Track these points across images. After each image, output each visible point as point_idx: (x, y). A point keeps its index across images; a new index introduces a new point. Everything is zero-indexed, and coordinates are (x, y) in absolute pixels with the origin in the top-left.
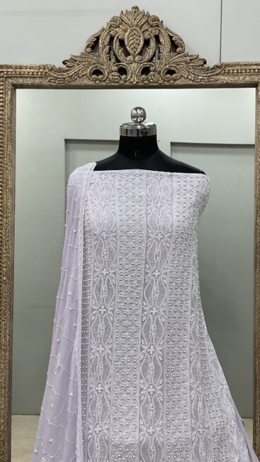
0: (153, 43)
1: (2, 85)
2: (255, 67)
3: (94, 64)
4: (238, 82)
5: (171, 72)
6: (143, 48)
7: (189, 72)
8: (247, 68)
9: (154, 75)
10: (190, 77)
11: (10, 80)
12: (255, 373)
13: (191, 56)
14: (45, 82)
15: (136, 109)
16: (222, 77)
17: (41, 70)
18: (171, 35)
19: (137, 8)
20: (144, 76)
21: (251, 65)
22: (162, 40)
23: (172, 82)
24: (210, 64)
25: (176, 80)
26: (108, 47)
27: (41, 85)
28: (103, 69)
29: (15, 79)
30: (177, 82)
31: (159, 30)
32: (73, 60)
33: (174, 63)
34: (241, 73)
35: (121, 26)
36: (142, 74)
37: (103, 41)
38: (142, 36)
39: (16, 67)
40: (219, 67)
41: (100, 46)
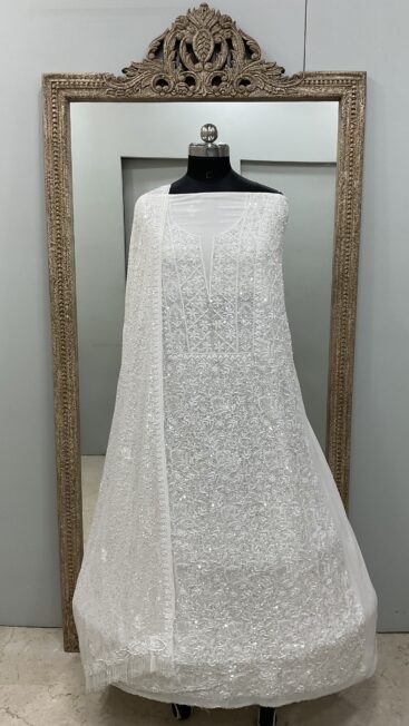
0: (224, 48)
1: (54, 98)
2: (339, 77)
3: (158, 72)
4: (320, 95)
5: (245, 82)
6: (213, 54)
7: (265, 82)
8: (330, 78)
9: (226, 85)
10: (266, 89)
11: (64, 93)
12: (328, 409)
13: (267, 63)
14: (103, 94)
15: (207, 126)
16: (302, 89)
17: (98, 80)
18: (245, 38)
19: (206, 6)
20: (214, 87)
21: (333, 75)
22: (234, 44)
23: (246, 94)
24: (289, 73)
25: (250, 92)
26: (174, 52)
27: (99, 98)
28: (168, 78)
29: (69, 90)
30: (252, 95)
31: (232, 33)
32: (134, 67)
33: (248, 72)
34: (323, 84)
35: (188, 28)
36: (213, 85)
37: (169, 45)
38: (212, 39)
39: (70, 77)
40: (299, 77)
41: (165, 51)
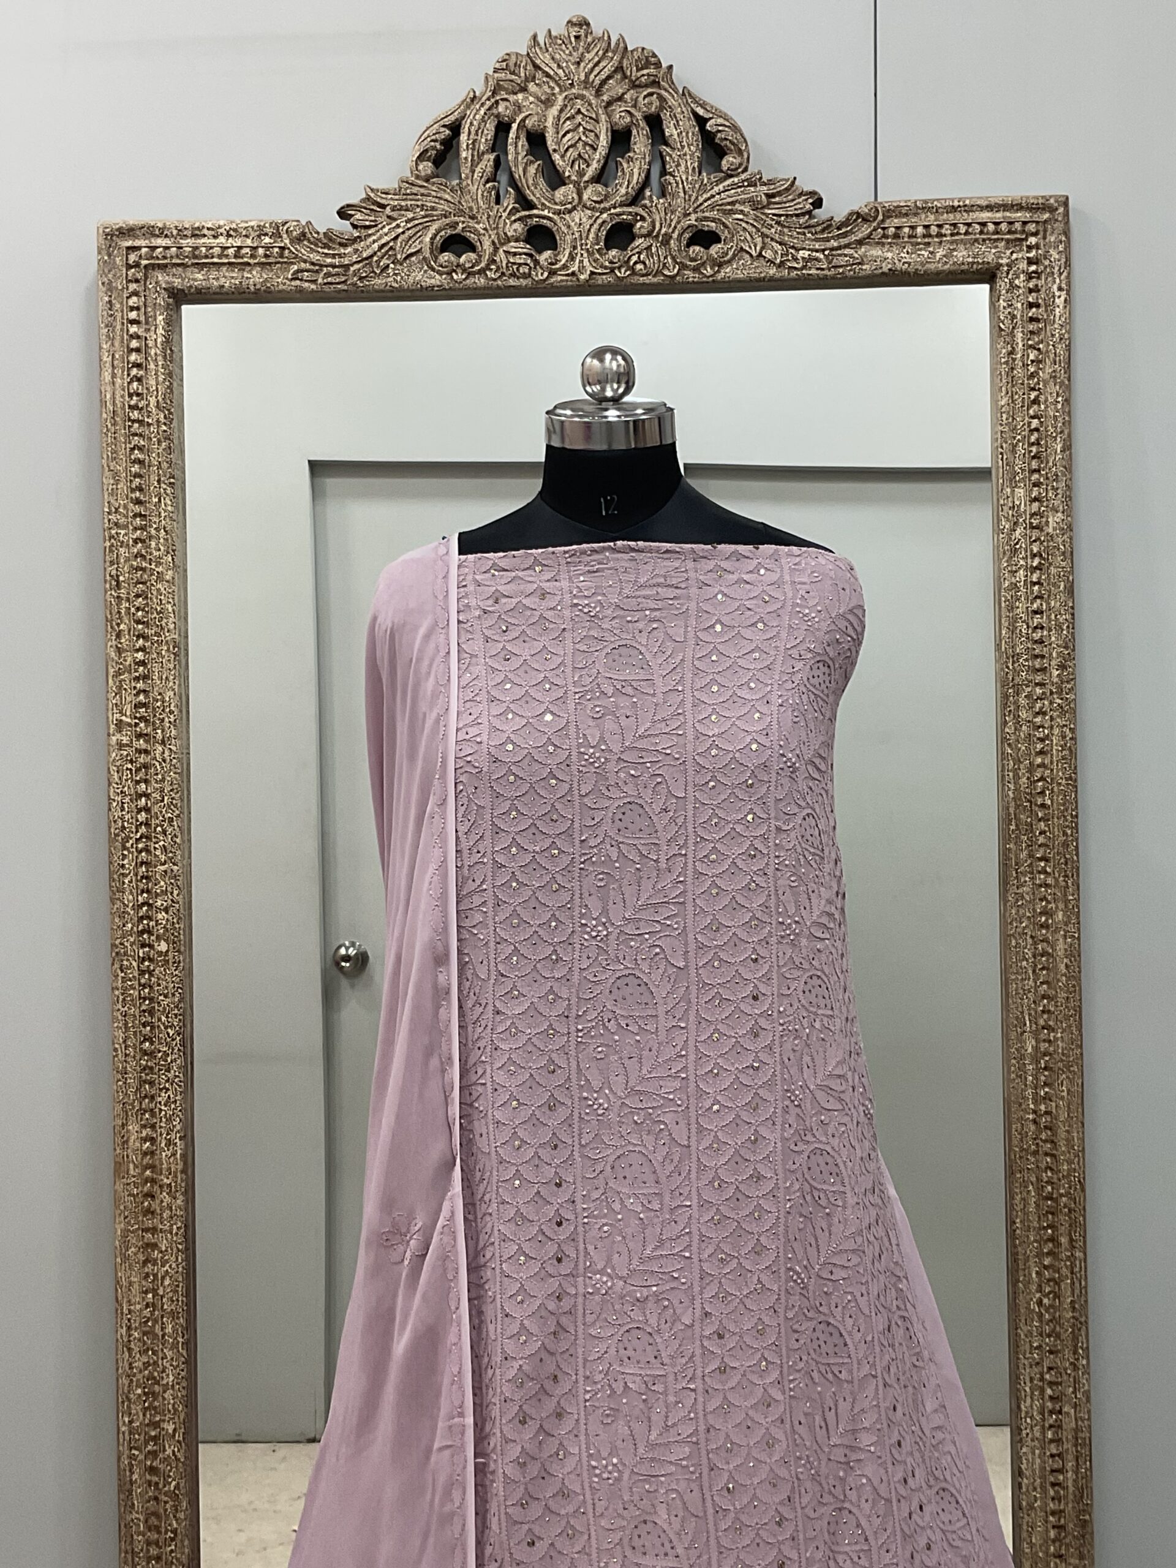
0: (640, 143)
1: (135, 293)
2: (985, 216)
3: (446, 217)
4: (932, 267)
5: (704, 238)
6: (607, 158)
7: (764, 236)
8: (958, 218)
9: (649, 248)
10: (768, 254)
11: (161, 277)
12: (1011, 1235)
13: (770, 182)
14: (281, 280)
16: (876, 252)
17: (267, 240)
18: (700, 111)
19: (584, 23)
20: (613, 252)
21: (969, 209)
22: (670, 130)
23: (709, 271)
24: (836, 208)
25: (720, 265)
26: (492, 157)
27: (268, 291)
28: (475, 232)
29: (180, 269)
30: (727, 272)
31: (661, 98)
32: (373, 203)
33: (712, 208)
34: (940, 235)
35: (531, 86)
36: (608, 247)
37: (476, 136)
38: (603, 117)
39: (181, 233)
40: (865, 220)
41: (464, 154)
